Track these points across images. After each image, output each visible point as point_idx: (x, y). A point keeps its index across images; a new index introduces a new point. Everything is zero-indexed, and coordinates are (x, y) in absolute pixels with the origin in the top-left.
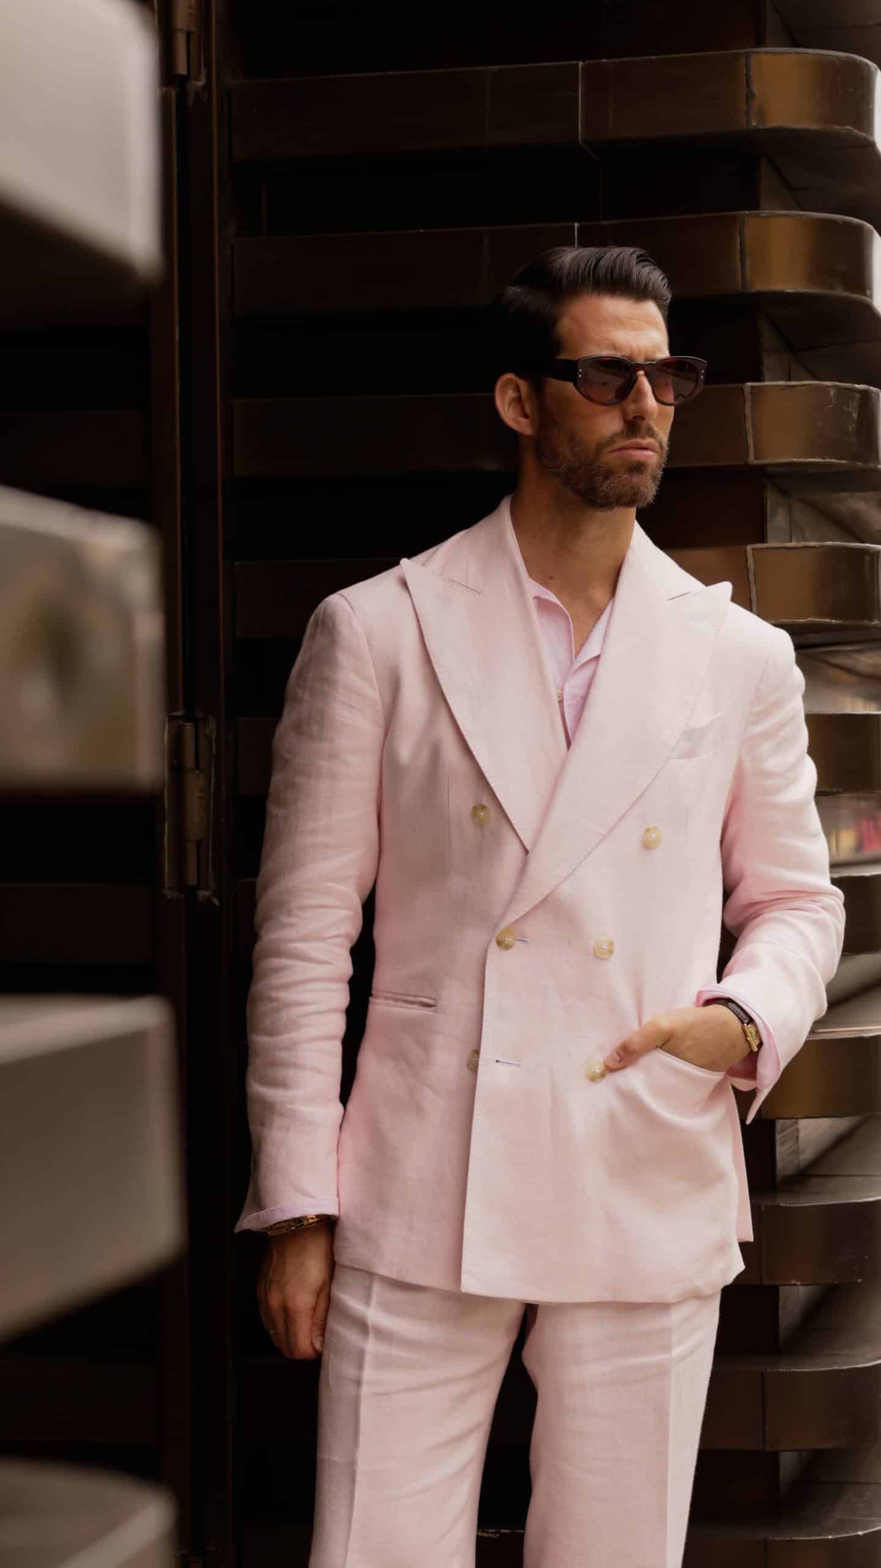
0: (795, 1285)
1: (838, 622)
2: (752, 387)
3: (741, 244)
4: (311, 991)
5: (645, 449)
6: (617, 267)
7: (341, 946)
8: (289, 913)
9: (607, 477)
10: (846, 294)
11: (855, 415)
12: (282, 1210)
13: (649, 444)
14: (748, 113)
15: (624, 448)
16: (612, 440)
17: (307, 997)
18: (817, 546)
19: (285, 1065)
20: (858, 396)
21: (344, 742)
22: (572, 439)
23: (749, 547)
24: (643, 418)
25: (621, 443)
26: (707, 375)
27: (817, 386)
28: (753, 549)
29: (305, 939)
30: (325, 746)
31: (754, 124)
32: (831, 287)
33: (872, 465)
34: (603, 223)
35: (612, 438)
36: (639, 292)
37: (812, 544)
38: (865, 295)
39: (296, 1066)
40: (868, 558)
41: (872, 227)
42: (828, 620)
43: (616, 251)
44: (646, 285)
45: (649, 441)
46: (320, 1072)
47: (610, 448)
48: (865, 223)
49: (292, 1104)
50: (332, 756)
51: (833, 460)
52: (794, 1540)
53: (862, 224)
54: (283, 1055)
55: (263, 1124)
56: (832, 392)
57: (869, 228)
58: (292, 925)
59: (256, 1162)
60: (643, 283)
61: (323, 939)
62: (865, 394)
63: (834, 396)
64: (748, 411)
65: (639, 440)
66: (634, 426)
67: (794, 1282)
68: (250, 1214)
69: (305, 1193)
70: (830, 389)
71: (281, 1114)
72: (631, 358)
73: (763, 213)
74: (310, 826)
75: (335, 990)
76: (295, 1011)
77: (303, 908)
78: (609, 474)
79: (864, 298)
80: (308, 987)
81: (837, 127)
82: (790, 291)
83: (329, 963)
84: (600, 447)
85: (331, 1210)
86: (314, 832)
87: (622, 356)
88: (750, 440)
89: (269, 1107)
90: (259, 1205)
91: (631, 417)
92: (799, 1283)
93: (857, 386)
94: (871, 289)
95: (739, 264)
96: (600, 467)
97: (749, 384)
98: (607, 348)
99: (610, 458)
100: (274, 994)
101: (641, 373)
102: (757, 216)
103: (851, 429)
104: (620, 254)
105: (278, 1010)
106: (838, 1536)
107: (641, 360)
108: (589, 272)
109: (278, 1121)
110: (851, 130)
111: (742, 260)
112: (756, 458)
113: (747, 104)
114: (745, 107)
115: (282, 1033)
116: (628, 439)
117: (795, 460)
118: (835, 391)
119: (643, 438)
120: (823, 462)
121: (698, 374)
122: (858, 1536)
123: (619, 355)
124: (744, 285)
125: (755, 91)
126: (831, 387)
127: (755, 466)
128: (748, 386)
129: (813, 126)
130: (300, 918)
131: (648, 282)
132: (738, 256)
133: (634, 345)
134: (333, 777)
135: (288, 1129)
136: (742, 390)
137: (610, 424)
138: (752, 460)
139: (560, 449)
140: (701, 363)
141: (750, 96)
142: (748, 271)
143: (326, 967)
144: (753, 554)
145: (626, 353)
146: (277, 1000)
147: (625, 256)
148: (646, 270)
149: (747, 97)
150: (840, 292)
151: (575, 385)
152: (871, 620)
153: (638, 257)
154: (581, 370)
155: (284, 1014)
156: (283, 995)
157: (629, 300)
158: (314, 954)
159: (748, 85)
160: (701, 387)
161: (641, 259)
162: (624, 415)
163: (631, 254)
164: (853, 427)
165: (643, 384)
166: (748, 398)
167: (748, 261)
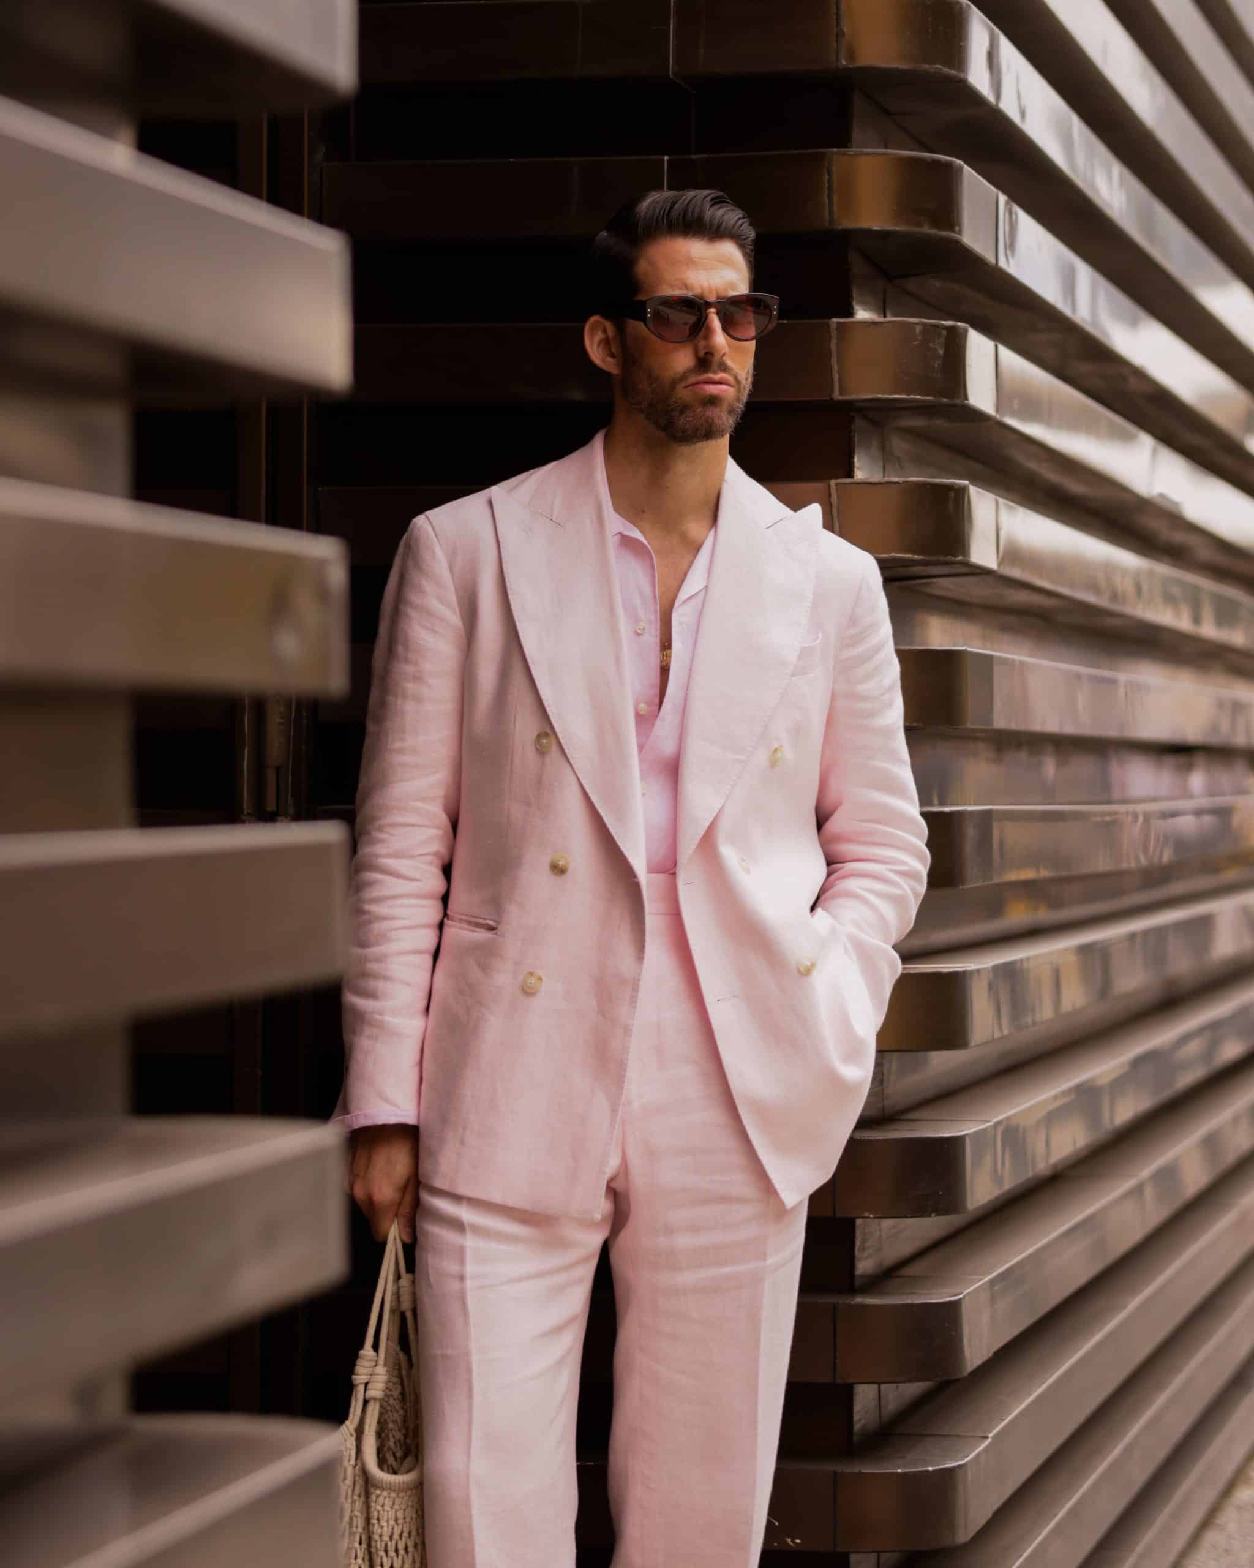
0: (868, 1217)
1: (921, 557)
2: (838, 323)
3: (829, 181)
4: (401, 906)
5: (720, 383)
6: (690, 210)
7: (431, 864)
8: (380, 829)
9: (682, 412)
10: (933, 231)
11: (941, 352)
12: (366, 1116)
13: (721, 378)
14: (837, 52)
15: (698, 383)
16: (683, 377)
17: (397, 912)
18: (901, 482)
19: (375, 976)
20: (944, 332)
21: (428, 666)
22: (651, 377)
23: (833, 482)
24: (712, 354)
25: (693, 379)
26: (780, 311)
27: (902, 323)
28: (836, 484)
29: (396, 855)
30: (409, 669)
31: (844, 62)
32: (919, 225)
33: (958, 401)
34: (693, 157)
35: (685, 373)
36: (715, 233)
37: (895, 479)
38: (953, 231)
39: (386, 978)
40: (952, 494)
41: (962, 163)
42: (910, 556)
43: (691, 194)
44: (719, 226)
45: (721, 375)
46: (408, 984)
47: (683, 384)
48: (955, 160)
49: (381, 1014)
50: (418, 678)
51: (918, 397)
52: (863, 1473)
53: (951, 160)
54: (373, 967)
55: (354, 1032)
56: (918, 329)
57: (960, 164)
58: (382, 841)
59: (347, 1069)
60: (716, 224)
61: (412, 857)
62: (952, 330)
63: (921, 332)
64: (833, 346)
65: (711, 375)
66: (705, 361)
67: (867, 1214)
68: (339, 1116)
69: (387, 1100)
70: (915, 326)
71: (372, 1024)
72: (701, 297)
73: (852, 151)
74: (397, 745)
75: (423, 906)
76: (385, 925)
77: (393, 825)
78: (684, 408)
79: (953, 235)
80: (398, 902)
81: (926, 66)
82: (876, 228)
83: (417, 880)
84: (674, 383)
85: (411, 1120)
86: (401, 751)
87: (693, 296)
88: (836, 377)
89: (360, 1017)
90: (346, 1111)
91: (701, 354)
92: (871, 1216)
93: (943, 322)
94: (959, 224)
95: (826, 200)
96: (675, 402)
97: (835, 320)
98: (680, 289)
99: (683, 394)
100: (367, 907)
101: (713, 310)
102: (844, 154)
103: (936, 366)
104: (695, 197)
105: (370, 922)
106: (907, 1470)
107: (712, 299)
108: (663, 216)
109: (367, 1031)
110: (941, 69)
111: (829, 197)
112: (841, 394)
113: (837, 41)
114: (835, 45)
115: (373, 946)
116: (700, 374)
117: (880, 396)
118: (922, 327)
119: (715, 373)
120: (907, 399)
121: (771, 311)
122: (928, 1471)
123: (690, 294)
124: (831, 221)
125: (845, 30)
126: (917, 324)
127: (839, 402)
128: (833, 322)
129: (904, 66)
130: (392, 835)
131: (722, 223)
132: (826, 191)
133: (706, 285)
134: (419, 699)
135: (376, 1039)
136: (828, 326)
137: (682, 360)
138: (837, 396)
139: (641, 386)
140: (773, 300)
141: (840, 35)
142: (835, 208)
143: (414, 884)
144: (837, 489)
145: (698, 291)
146: (368, 912)
147: (697, 197)
148: (720, 212)
149: (837, 35)
150: (927, 230)
151: (645, 324)
152: (955, 556)
153: (712, 199)
154: (649, 310)
155: (377, 927)
156: (374, 908)
157: (703, 240)
158: (403, 871)
159: (838, 24)
160: (775, 322)
161: (717, 202)
162: (696, 352)
163: (705, 197)
164: (939, 364)
165: (713, 321)
166: (834, 333)
167: (835, 198)
